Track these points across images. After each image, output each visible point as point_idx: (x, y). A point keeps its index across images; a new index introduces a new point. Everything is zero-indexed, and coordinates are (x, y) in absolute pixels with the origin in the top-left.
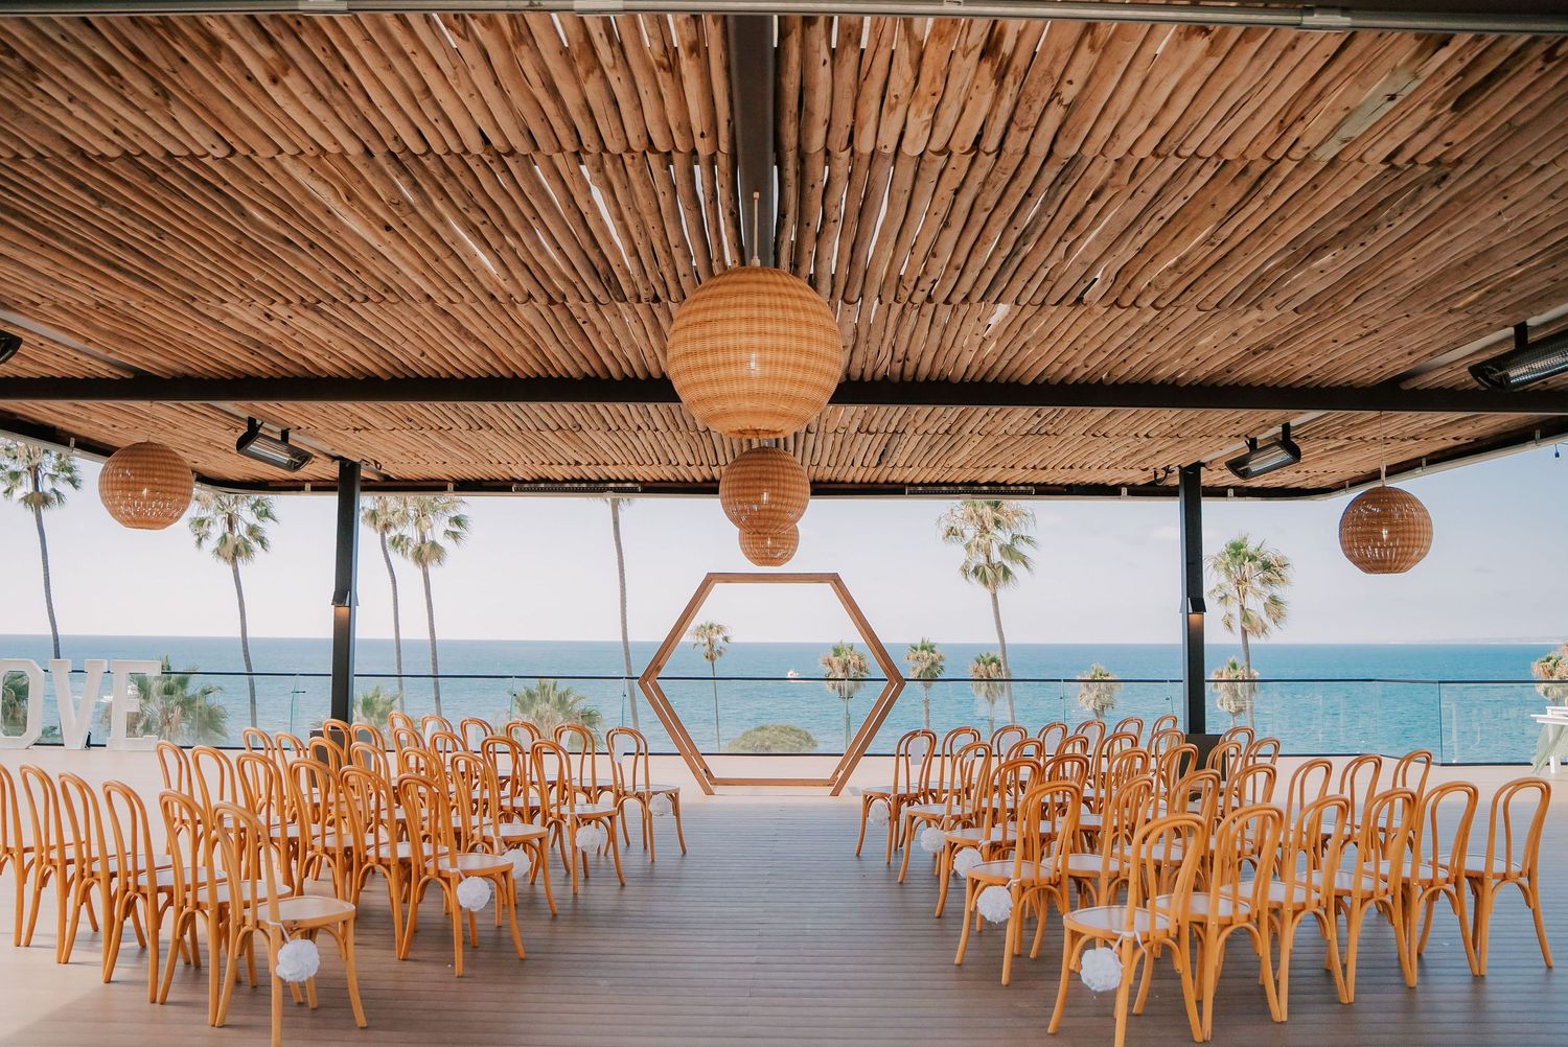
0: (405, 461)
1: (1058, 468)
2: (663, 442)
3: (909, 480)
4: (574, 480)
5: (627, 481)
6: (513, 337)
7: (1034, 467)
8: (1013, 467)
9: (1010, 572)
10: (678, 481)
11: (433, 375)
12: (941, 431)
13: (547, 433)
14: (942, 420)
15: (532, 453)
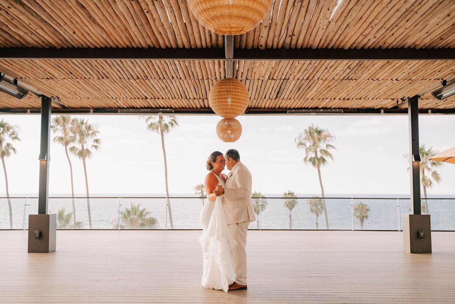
0: (71, 97)
1: (354, 99)
2: (183, 86)
3: (288, 107)
4: (145, 108)
5: (168, 108)
6: (115, 23)
7: (344, 99)
8: (334, 99)
9: (325, 160)
10: (190, 108)
11: (80, 46)
12: (305, 78)
13: (132, 81)
14: (306, 71)
15: (126, 93)
